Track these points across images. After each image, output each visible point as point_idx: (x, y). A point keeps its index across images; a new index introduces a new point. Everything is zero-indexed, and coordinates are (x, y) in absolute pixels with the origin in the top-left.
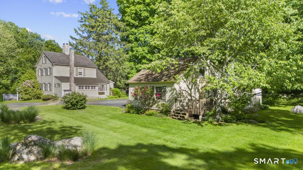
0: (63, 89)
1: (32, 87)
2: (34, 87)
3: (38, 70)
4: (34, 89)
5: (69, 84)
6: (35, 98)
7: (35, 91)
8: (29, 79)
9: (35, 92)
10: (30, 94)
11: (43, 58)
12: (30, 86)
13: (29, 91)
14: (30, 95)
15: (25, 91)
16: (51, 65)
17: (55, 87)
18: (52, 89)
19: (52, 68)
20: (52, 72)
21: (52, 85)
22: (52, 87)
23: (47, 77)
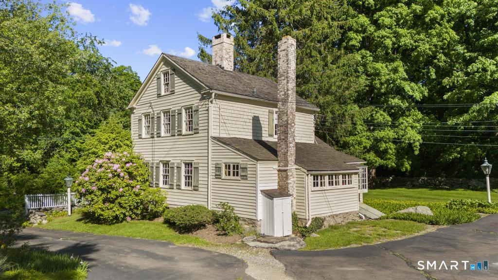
0: (261, 186)
1: (127, 177)
2: (132, 176)
3: (140, 120)
4: (133, 183)
5: (275, 166)
6: (137, 215)
7: (136, 190)
8: (110, 148)
9: (137, 195)
10: (121, 200)
11: (159, 79)
12: (122, 174)
13: (117, 190)
14: (120, 204)
15: (102, 190)
16: (199, 98)
17: (220, 177)
18: (200, 182)
19: (200, 110)
20: (200, 122)
21: (200, 168)
22: (200, 175)
23: (177, 140)
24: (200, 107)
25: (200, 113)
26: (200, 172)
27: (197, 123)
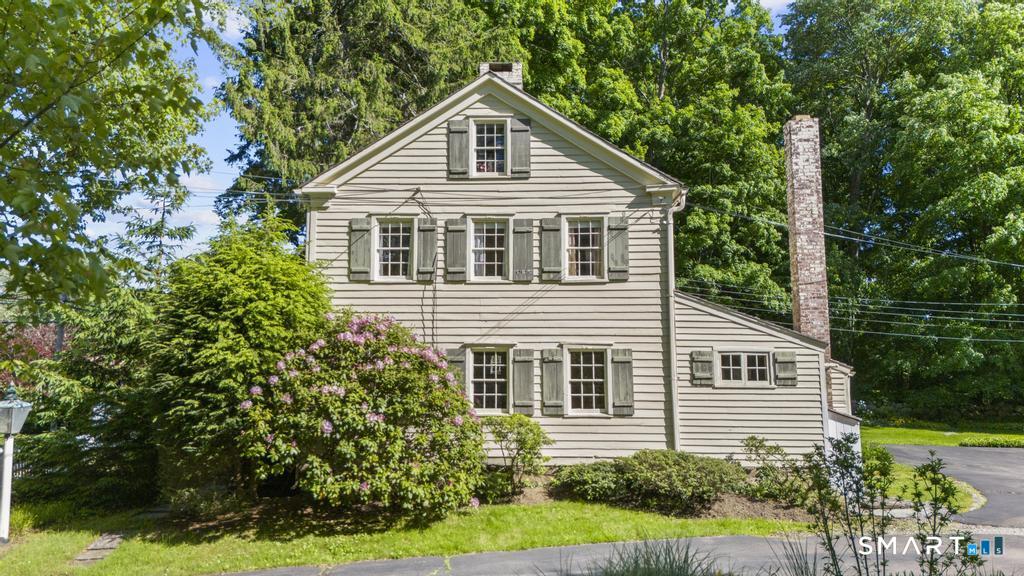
16: (630, 200)
17: (709, 382)
18: (636, 397)
19: (631, 228)
20: (631, 256)
21: (635, 364)
22: (636, 380)
23: (539, 294)
24: (630, 221)
25: (630, 235)
26: (635, 372)
27: (623, 256)
